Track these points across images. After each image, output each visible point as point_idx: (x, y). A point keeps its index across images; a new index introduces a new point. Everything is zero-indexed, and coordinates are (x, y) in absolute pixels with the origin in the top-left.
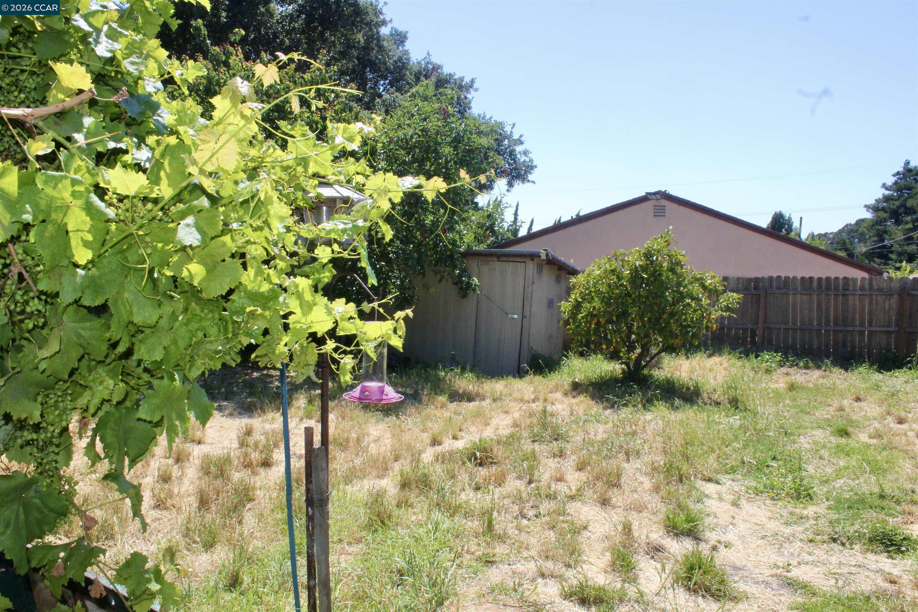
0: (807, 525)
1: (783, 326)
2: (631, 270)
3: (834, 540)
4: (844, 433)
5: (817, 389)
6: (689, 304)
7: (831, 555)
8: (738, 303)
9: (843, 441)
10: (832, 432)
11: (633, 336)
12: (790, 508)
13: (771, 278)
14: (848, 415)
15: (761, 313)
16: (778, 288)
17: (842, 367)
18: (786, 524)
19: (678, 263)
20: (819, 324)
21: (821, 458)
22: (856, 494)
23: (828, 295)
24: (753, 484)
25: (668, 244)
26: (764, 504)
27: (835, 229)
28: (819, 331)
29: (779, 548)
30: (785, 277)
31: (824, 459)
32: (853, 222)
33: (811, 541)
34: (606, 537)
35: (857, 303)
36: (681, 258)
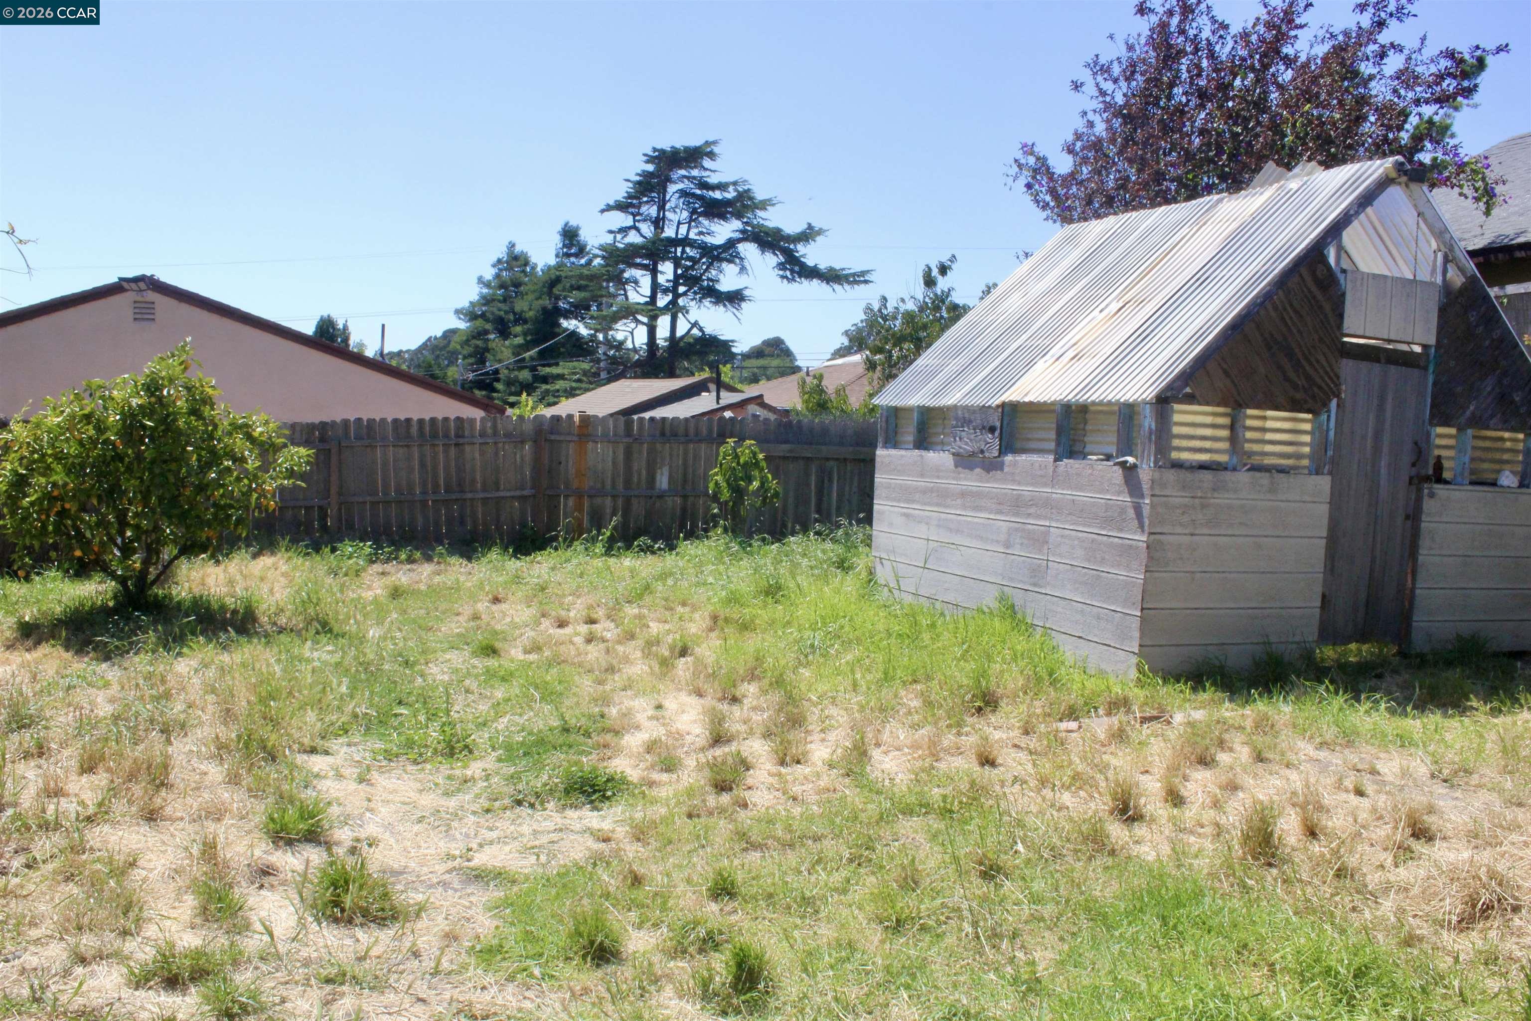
0: (476, 790)
1: (368, 498)
2: (122, 413)
3: (519, 803)
4: (490, 651)
5: (434, 591)
6: (228, 469)
7: (520, 825)
8: (308, 463)
9: (492, 663)
10: (473, 653)
11: (129, 534)
12: (445, 770)
13: (346, 422)
14: (488, 624)
15: (334, 478)
16: (358, 437)
17: (462, 556)
18: (446, 794)
19: (207, 401)
20: (424, 493)
21: (467, 691)
22: (530, 733)
23: (434, 445)
24: (379, 745)
25: (186, 368)
26: (405, 771)
27: (414, 346)
28: (424, 503)
29: (447, 831)
30: (369, 420)
31: (472, 693)
32: (439, 334)
33: (488, 811)
34: (176, 871)
35: (477, 455)
36: (210, 391)
